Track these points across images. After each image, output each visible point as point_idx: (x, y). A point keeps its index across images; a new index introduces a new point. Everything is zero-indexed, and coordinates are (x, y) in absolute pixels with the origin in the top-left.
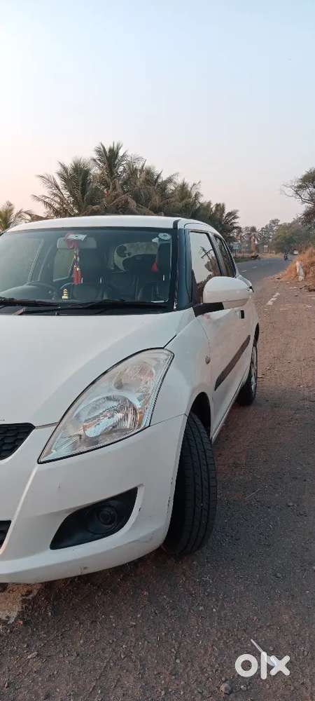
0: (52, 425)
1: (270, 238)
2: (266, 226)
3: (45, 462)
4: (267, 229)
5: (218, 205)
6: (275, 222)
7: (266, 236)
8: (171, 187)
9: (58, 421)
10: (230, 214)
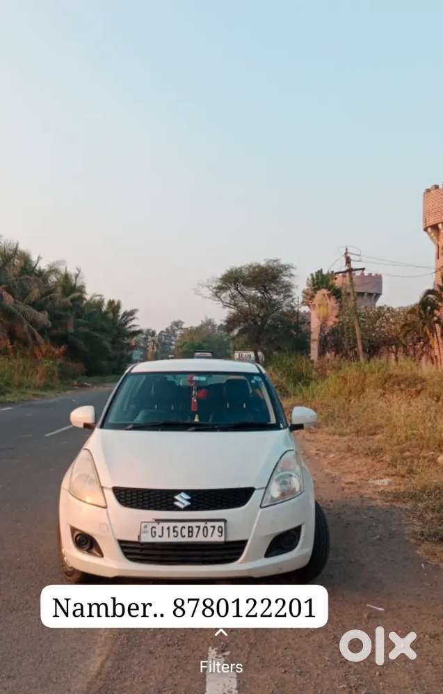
0: (262, 488)
1: (171, 344)
2: (167, 329)
3: (265, 507)
4: (170, 333)
5: (111, 303)
6: (177, 324)
7: (167, 341)
8: (53, 278)
9: (266, 485)
10: (126, 314)
